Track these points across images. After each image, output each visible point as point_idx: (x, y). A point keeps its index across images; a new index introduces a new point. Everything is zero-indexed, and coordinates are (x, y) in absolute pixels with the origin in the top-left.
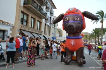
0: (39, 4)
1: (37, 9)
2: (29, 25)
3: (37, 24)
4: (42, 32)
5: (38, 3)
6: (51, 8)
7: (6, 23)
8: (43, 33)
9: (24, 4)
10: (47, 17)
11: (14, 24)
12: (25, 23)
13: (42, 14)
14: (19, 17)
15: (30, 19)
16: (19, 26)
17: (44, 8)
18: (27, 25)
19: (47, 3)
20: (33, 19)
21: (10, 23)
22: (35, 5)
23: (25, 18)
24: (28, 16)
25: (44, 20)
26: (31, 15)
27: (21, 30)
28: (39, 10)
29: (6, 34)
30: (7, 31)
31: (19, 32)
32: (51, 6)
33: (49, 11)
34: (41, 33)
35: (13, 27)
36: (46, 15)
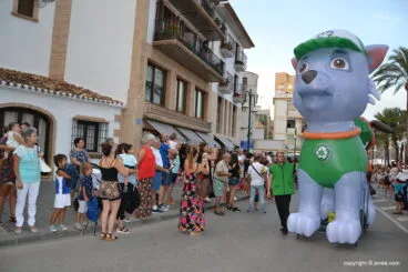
0: (200, 35)
1: (194, 51)
2: (171, 103)
3: (195, 99)
4: (209, 125)
5: (196, 31)
6: (237, 45)
7: (102, 98)
8: (214, 128)
9: (157, 36)
10: (226, 76)
11: (125, 102)
12: (157, 99)
13: (209, 68)
14: (141, 78)
15: (173, 85)
16: (141, 106)
17: (215, 46)
18: (163, 103)
19: (224, 29)
20: (181, 85)
21: (114, 99)
22: (189, 37)
23: (158, 82)
24: (165, 73)
25: (214, 87)
26: (175, 71)
27: (146, 119)
28: (199, 55)
29: (103, 135)
30: (107, 124)
31: (142, 125)
32: (235, 39)
33: (230, 57)
34: (205, 130)
35: (124, 110)
36: (222, 68)
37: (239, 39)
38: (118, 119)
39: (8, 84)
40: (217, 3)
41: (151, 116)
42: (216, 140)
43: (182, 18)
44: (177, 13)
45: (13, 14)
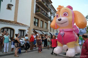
0: (46, 11)
1: (44, 14)
2: (40, 26)
3: (45, 25)
4: (48, 30)
5: (45, 10)
6: (54, 13)
7: (24, 25)
9: (36, 12)
10: (52, 20)
11: (29, 26)
12: (36, 25)
13: (47, 18)
14: (33, 21)
15: (40, 22)
16: (33, 27)
17: (49, 13)
18: (38, 26)
19: (51, 10)
20: (42, 22)
21: (27, 25)
22: (43, 12)
23: (37, 21)
24: (38, 19)
25: (49, 22)
26: (40, 19)
27: (34, 29)
29: (25, 33)
30: (26, 30)
31: (33, 30)
32: (53, 12)
33: (52, 15)
35: (29, 27)
36: (51, 18)
37: (54, 12)
38: (28, 29)
39: (5, 23)
40: (49, 4)
41: (35, 28)
42: (50, 33)
43: (41, 8)
44: (40, 7)
45: (7, 9)
